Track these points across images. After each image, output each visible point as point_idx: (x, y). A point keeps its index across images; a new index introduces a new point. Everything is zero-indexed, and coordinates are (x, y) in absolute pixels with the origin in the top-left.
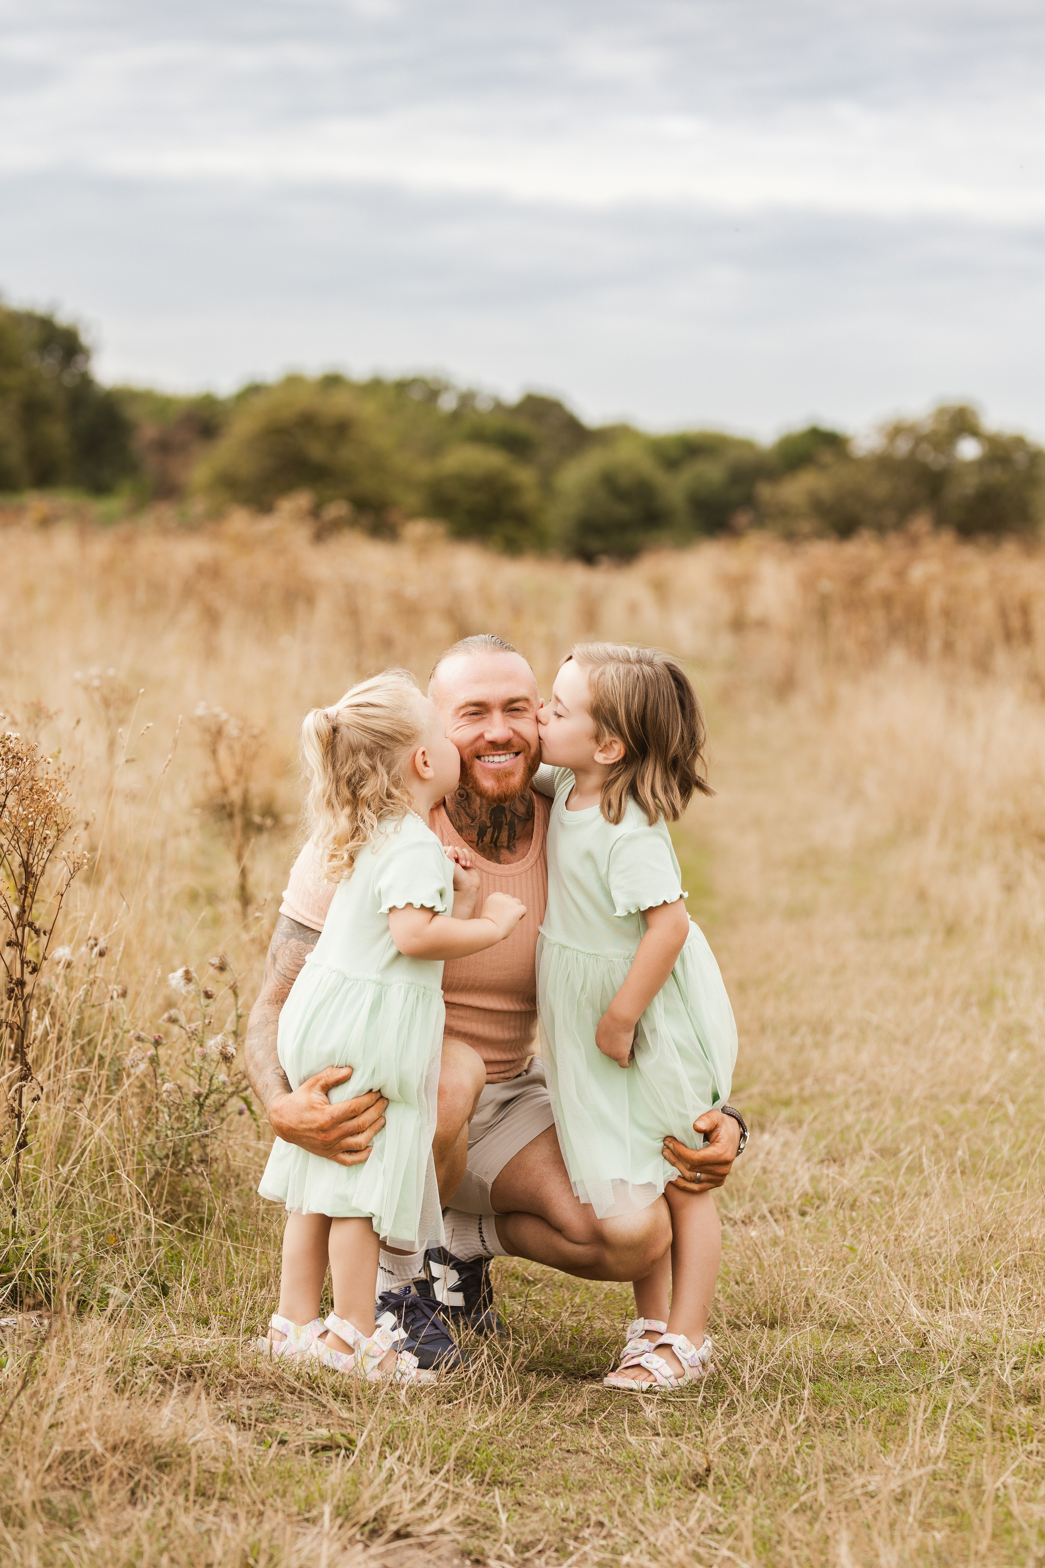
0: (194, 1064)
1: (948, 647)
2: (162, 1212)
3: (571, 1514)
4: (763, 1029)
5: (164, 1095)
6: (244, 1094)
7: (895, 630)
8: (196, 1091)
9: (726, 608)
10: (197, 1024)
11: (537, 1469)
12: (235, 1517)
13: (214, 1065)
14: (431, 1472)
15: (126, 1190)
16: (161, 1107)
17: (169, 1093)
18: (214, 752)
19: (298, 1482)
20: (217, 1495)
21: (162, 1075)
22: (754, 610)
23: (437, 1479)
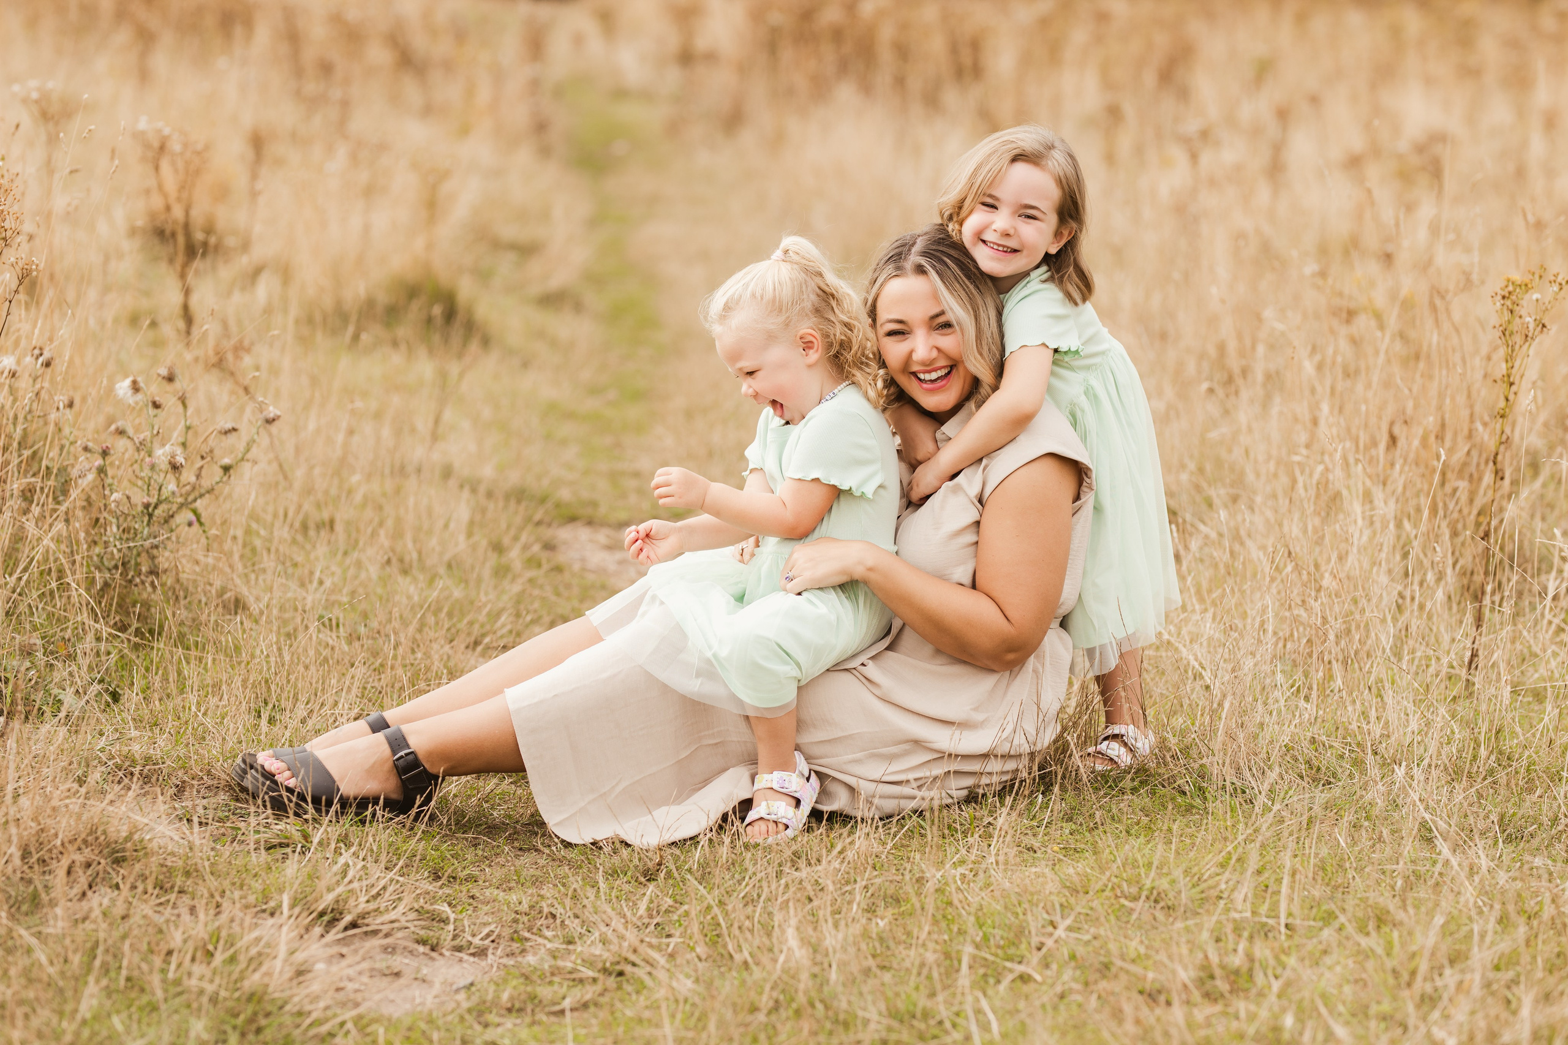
0: (143, 474)
1: (900, 82)
2: (112, 623)
3: (525, 907)
4: (710, 454)
5: (113, 505)
6: (194, 506)
7: (843, 67)
8: (145, 501)
9: (673, 42)
10: (146, 434)
11: (490, 866)
12: (193, 910)
13: (162, 475)
14: (386, 869)
15: (75, 599)
16: (110, 518)
17: (118, 503)
18: (157, 168)
19: (255, 876)
20: (176, 889)
21: (109, 485)
22: (701, 43)
23: (391, 875)
